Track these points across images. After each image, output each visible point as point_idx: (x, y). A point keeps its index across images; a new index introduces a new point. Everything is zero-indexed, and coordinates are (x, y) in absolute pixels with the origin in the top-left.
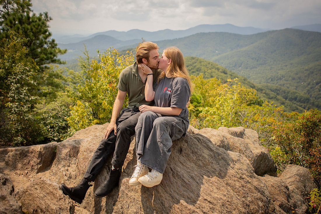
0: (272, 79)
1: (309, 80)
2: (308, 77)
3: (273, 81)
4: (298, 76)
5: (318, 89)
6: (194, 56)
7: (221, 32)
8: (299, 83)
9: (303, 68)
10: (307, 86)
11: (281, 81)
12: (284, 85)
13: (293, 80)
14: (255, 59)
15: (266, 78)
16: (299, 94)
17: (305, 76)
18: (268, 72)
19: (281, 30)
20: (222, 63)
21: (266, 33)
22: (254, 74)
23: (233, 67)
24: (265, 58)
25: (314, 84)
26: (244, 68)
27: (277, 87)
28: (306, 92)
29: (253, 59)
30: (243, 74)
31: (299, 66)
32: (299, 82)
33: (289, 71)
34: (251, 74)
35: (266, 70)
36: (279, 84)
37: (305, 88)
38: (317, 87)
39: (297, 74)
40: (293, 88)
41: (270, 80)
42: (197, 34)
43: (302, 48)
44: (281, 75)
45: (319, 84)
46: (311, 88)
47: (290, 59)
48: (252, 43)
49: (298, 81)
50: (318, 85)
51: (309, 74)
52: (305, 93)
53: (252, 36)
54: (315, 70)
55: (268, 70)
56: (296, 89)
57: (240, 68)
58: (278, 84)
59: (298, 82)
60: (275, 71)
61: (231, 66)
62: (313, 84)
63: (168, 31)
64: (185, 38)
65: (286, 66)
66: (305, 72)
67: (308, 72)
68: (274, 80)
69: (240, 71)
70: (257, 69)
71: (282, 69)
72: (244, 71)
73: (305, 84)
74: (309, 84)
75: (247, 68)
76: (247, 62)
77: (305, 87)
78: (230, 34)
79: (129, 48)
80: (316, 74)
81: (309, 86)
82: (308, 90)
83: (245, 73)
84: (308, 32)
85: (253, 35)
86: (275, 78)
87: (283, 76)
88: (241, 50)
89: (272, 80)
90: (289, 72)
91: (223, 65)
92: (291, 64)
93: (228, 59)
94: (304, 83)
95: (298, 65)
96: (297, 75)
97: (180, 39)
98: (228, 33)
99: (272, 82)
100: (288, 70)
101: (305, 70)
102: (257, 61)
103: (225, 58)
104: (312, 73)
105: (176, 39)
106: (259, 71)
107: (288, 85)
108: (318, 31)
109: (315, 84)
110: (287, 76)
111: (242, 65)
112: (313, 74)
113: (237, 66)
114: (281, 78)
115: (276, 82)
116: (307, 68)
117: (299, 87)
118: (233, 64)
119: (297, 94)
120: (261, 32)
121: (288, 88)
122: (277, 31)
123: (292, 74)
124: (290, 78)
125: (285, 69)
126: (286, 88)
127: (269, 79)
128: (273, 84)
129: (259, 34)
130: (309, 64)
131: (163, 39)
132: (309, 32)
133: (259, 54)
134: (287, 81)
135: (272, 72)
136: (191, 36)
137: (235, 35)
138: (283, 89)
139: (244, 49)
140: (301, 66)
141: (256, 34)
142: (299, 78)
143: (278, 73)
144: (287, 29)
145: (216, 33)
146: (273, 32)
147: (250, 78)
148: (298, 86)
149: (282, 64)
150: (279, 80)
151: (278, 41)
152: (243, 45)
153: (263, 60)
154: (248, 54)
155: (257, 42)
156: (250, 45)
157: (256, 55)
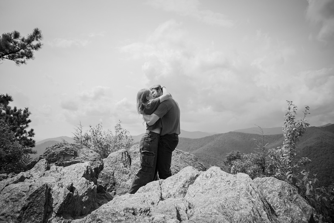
14: (206, 161)
19: (226, 133)
21: (213, 136)
24: (215, 160)
43: (246, 148)
48: (201, 146)
102: (208, 163)
120: (208, 135)
122: (222, 134)
129: (207, 137)
132: (250, 134)
133: (209, 156)
141: (204, 138)
144: (230, 133)
146: (219, 135)
151: (225, 143)
152: (193, 148)
153: (214, 162)
154: (199, 156)
155: (206, 145)
156: (200, 148)
157: (206, 157)
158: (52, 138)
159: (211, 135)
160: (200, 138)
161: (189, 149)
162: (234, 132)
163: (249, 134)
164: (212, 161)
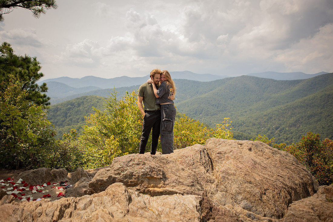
1: (269, 125)
2: (268, 123)
4: (258, 121)
5: (278, 134)
7: (179, 79)
8: (260, 129)
9: (262, 114)
11: (242, 127)
12: (245, 131)
13: (253, 126)
14: (216, 106)
17: (265, 122)
19: (238, 77)
20: (182, 111)
21: (224, 80)
22: (215, 121)
23: (193, 114)
24: (225, 105)
26: (205, 115)
27: (239, 133)
29: (213, 105)
30: (204, 121)
31: (258, 112)
32: (260, 127)
33: (249, 117)
34: (212, 121)
36: (241, 130)
38: (277, 132)
39: (256, 120)
40: (254, 134)
43: (259, 94)
44: (241, 121)
46: (271, 133)
47: (249, 105)
48: (211, 90)
49: (258, 126)
51: (268, 120)
54: (273, 116)
57: (201, 115)
58: (239, 130)
59: (258, 128)
60: (236, 118)
61: (192, 113)
62: (273, 130)
63: (125, 78)
65: (246, 112)
66: (264, 117)
67: (267, 117)
68: (235, 126)
69: (201, 118)
71: (242, 115)
72: (205, 118)
73: (265, 129)
74: (269, 129)
75: (208, 115)
76: (208, 108)
77: (266, 132)
78: (189, 81)
80: (275, 120)
81: (270, 131)
82: (269, 135)
83: (206, 120)
85: (212, 82)
86: (236, 124)
87: (243, 122)
88: (201, 96)
91: (183, 112)
92: (251, 110)
93: (188, 106)
94: (264, 129)
95: (257, 111)
98: (186, 80)
102: (217, 108)
103: (185, 105)
104: (271, 118)
106: (220, 117)
107: (249, 131)
108: (272, 79)
109: (275, 129)
110: (248, 122)
111: (203, 112)
113: (198, 113)
114: (242, 124)
115: (237, 128)
116: (265, 113)
118: (193, 111)
120: (219, 79)
121: (250, 134)
122: (234, 77)
123: (252, 120)
124: (251, 124)
125: (245, 115)
126: (248, 134)
128: (235, 130)
129: (217, 81)
130: (267, 110)
131: (120, 87)
133: (219, 100)
134: (248, 127)
135: (232, 118)
137: (194, 82)
138: (245, 135)
139: (203, 96)
140: (260, 112)
141: (214, 81)
142: (259, 124)
143: (238, 119)
146: (231, 78)
147: (211, 125)
148: (259, 132)
149: (242, 110)
150: (240, 126)
151: (236, 87)
152: (203, 92)
154: (208, 101)
155: (216, 88)
156: (209, 91)
157: (216, 101)
158: (52, 79)
159: (222, 79)
160: (210, 82)
161: (197, 92)
162: (247, 76)
163: (263, 78)
164: (222, 106)
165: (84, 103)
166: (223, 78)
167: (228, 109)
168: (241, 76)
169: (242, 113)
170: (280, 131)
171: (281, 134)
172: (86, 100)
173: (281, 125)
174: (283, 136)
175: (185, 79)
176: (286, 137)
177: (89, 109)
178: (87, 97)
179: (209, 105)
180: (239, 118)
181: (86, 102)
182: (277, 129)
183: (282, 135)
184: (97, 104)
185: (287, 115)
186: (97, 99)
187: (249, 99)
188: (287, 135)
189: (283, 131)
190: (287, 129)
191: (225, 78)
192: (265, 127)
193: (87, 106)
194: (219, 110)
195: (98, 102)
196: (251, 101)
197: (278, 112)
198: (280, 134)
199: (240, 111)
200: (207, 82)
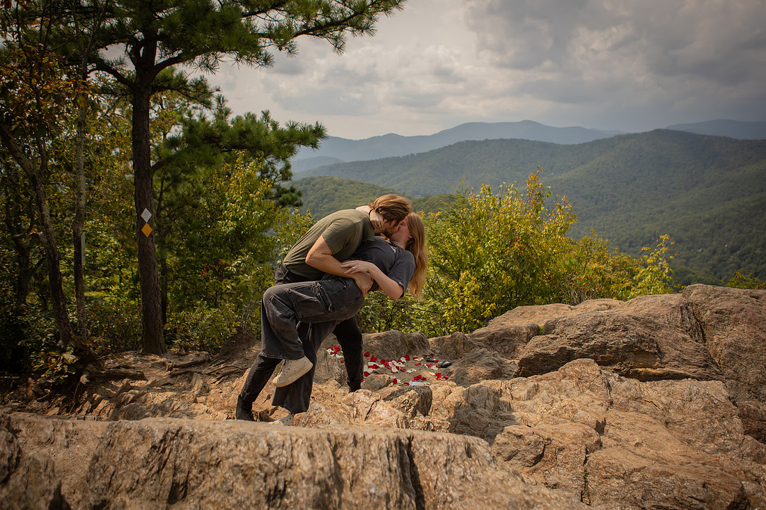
0: (631, 243)
1: (715, 243)
2: (712, 237)
3: (633, 247)
4: (689, 234)
5: (736, 263)
6: (453, 192)
7: (511, 139)
8: (692, 251)
9: (700, 217)
10: (711, 257)
13: (678, 244)
14: (592, 198)
15: (617, 240)
16: (694, 274)
17: (706, 235)
18: (622, 228)
19: (644, 133)
21: (612, 139)
24: (614, 196)
25: (726, 253)
28: (709, 270)
29: (586, 198)
31: (689, 212)
32: (693, 248)
33: (668, 225)
35: (617, 221)
37: (707, 262)
38: (734, 259)
39: (686, 230)
40: (679, 261)
41: (627, 244)
42: (459, 145)
43: (694, 171)
44: (650, 232)
45: (736, 252)
46: (720, 261)
47: (670, 198)
48: (582, 163)
49: (690, 245)
50: (735, 254)
51: (713, 230)
52: (706, 272)
53: (581, 147)
54: (726, 222)
55: (622, 221)
56: (686, 264)
59: (689, 249)
60: (637, 225)
62: (723, 253)
63: (392, 138)
64: (432, 152)
65: (662, 212)
66: (704, 225)
67: (711, 225)
68: (635, 244)
70: (597, 221)
71: (652, 218)
73: (706, 252)
74: (714, 253)
77: (706, 259)
78: (534, 143)
79: (305, 177)
80: (729, 230)
81: (716, 257)
82: (714, 266)
84: (703, 136)
85: (585, 144)
86: (639, 239)
87: (655, 236)
88: (560, 177)
89: (630, 246)
90: (669, 227)
92: (673, 208)
94: (703, 251)
95: (688, 210)
96: (688, 231)
97: (420, 155)
98: (528, 141)
99: (631, 249)
100: (666, 222)
101: (704, 221)
102: (596, 204)
104: (720, 226)
105: (412, 155)
106: (602, 224)
108: (727, 136)
109: (728, 253)
112: (722, 229)
114: (651, 240)
116: (707, 216)
117: (693, 259)
119: (688, 276)
120: (601, 137)
122: (636, 135)
123: (676, 230)
125: (658, 220)
127: (625, 242)
129: (597, 142)
130: (711, 208)
131: (383, 157)
132: (708, 136)
133: (599, 186)
135: (630, 226)
136: (445, 148)
137: (545, 145)
139: (564, 176)
140: (695, 213)
141: (590, 143)
142: (692, 239)
143: (643, 229)
144: (658, 131)
145: (502, 140)
146: (629, 136)
148: (691, 257)
149: (653, 209)
151: (641, 156)
152: (563, 168)
153: (609, 201)
154: (574, 187)
155: (593, 159)
156: (579, 166)
157: (593, 188)
159: (607, 137)
160: (580, 145)
161: (552, 168)
162: (667, 130)
164: (607, 198)
165: (307, 192)
166: (612, 136)
167: (620, 206)
168: (654, 131)
169: (652, 216)
170: (742, 257)
171: (742, 264)
172: (311, 186)
173: (744, 242)
174: (747, 267)
175: (523, 140)
176: (756, 270)
177: (317, 204)
178: (312, 179)
179: (577, 197)
180: (644, 225)
181: (312, 189)
182: (733, 251)
183: (744, 266)
184: (334, 194)
185: (760, 220)
186: (334, 183)
187: (671, 184)
188: (758, 265)
189: (747, 257)
190: (758, 251)
191: (615, 137)
192: (705, 247)
193: (314, 199)
194: (599, 207)
195: (336, 190)
196: (674, 188)
197: (738, 213)
198: (740, 264)
199: (648, 210)
200: (573, 145)
